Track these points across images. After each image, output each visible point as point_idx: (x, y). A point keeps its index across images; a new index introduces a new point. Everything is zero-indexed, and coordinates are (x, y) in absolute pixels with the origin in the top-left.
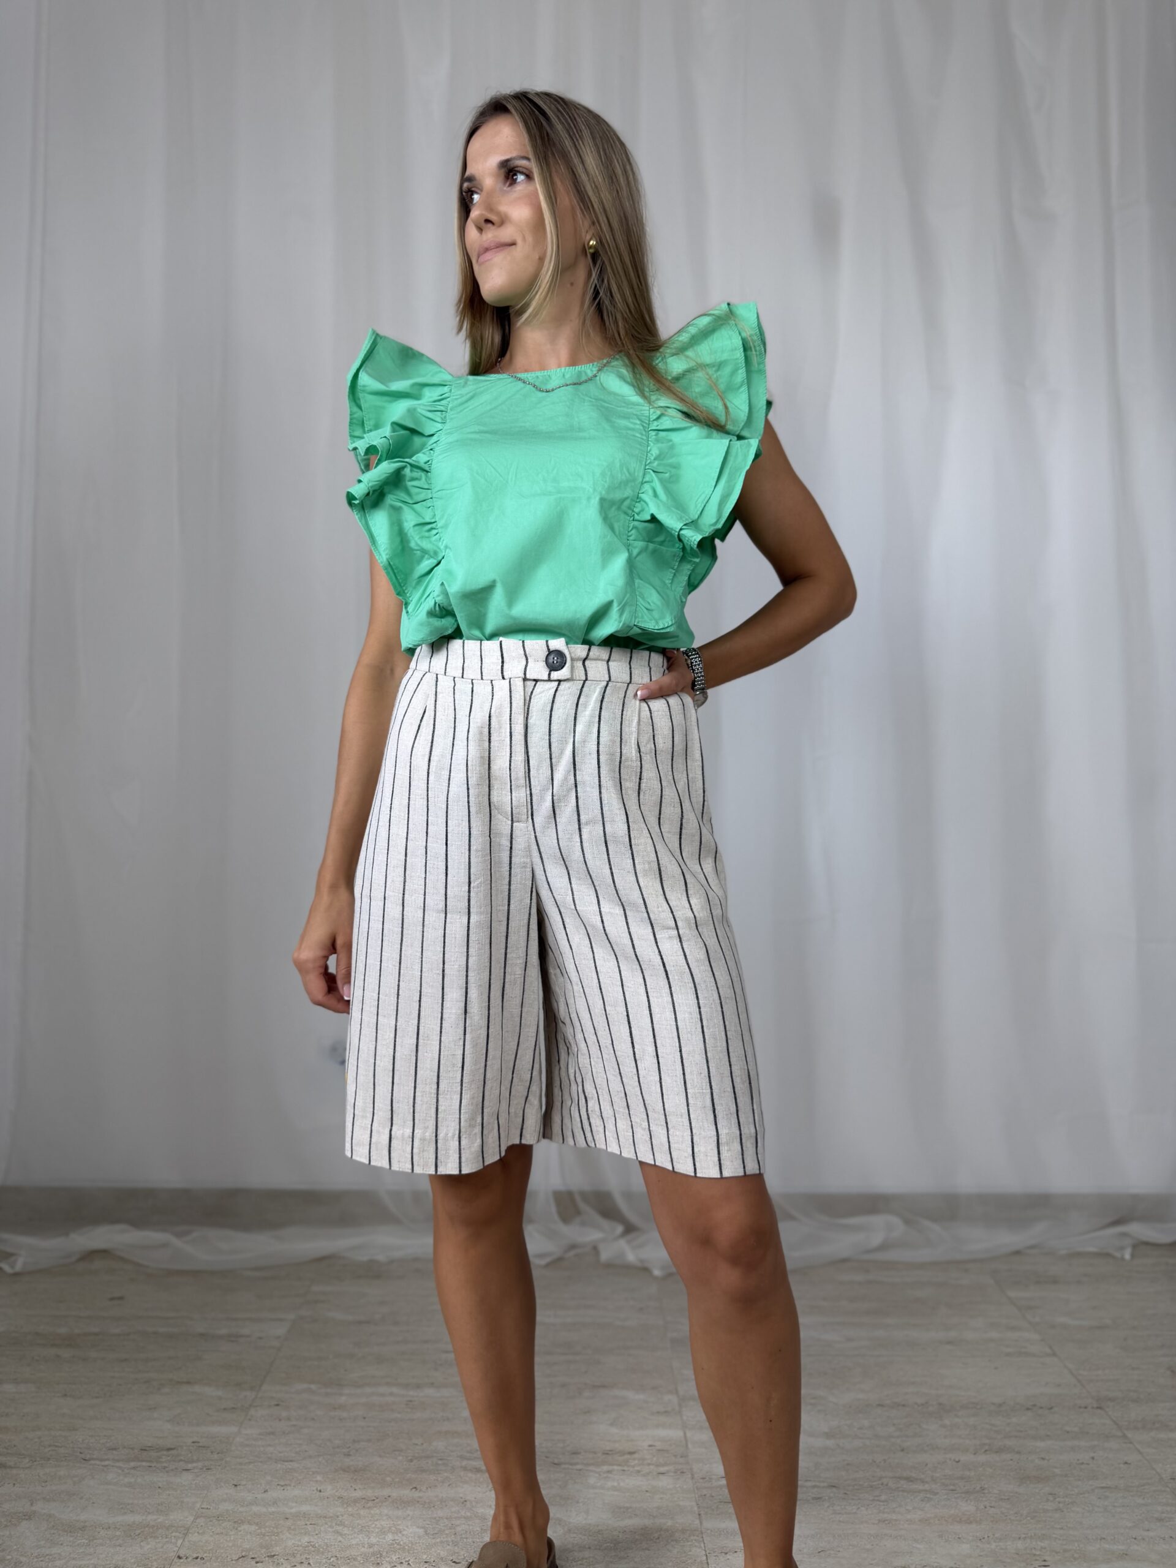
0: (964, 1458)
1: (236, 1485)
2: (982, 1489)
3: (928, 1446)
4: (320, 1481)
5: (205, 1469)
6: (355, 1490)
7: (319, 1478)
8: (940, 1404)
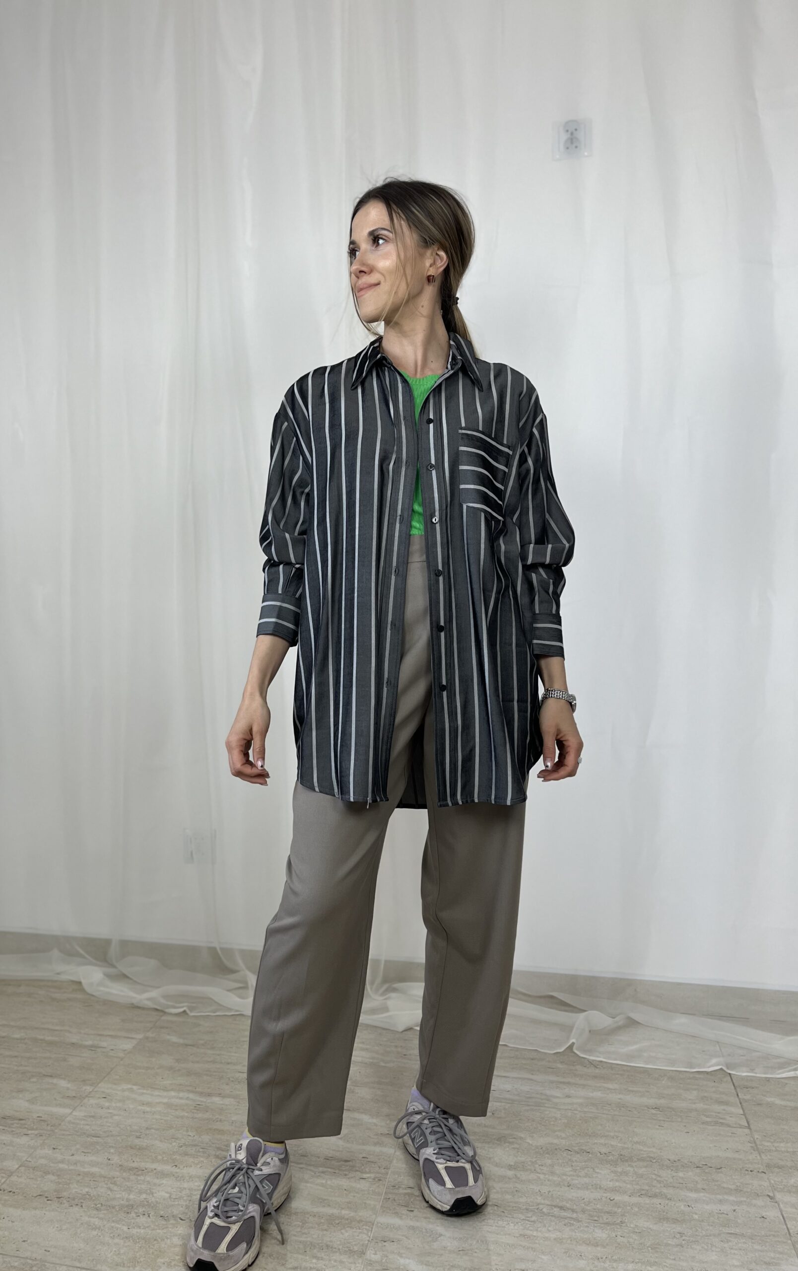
0: (618, 1198)
1: (54, 1149)
2: (622, 1222)
3: (592, 1185)
4: (112, 1153)
5: (38, 1136)
6: (134, 1162)
7: (112, 1151)
8: (621, 1155)
